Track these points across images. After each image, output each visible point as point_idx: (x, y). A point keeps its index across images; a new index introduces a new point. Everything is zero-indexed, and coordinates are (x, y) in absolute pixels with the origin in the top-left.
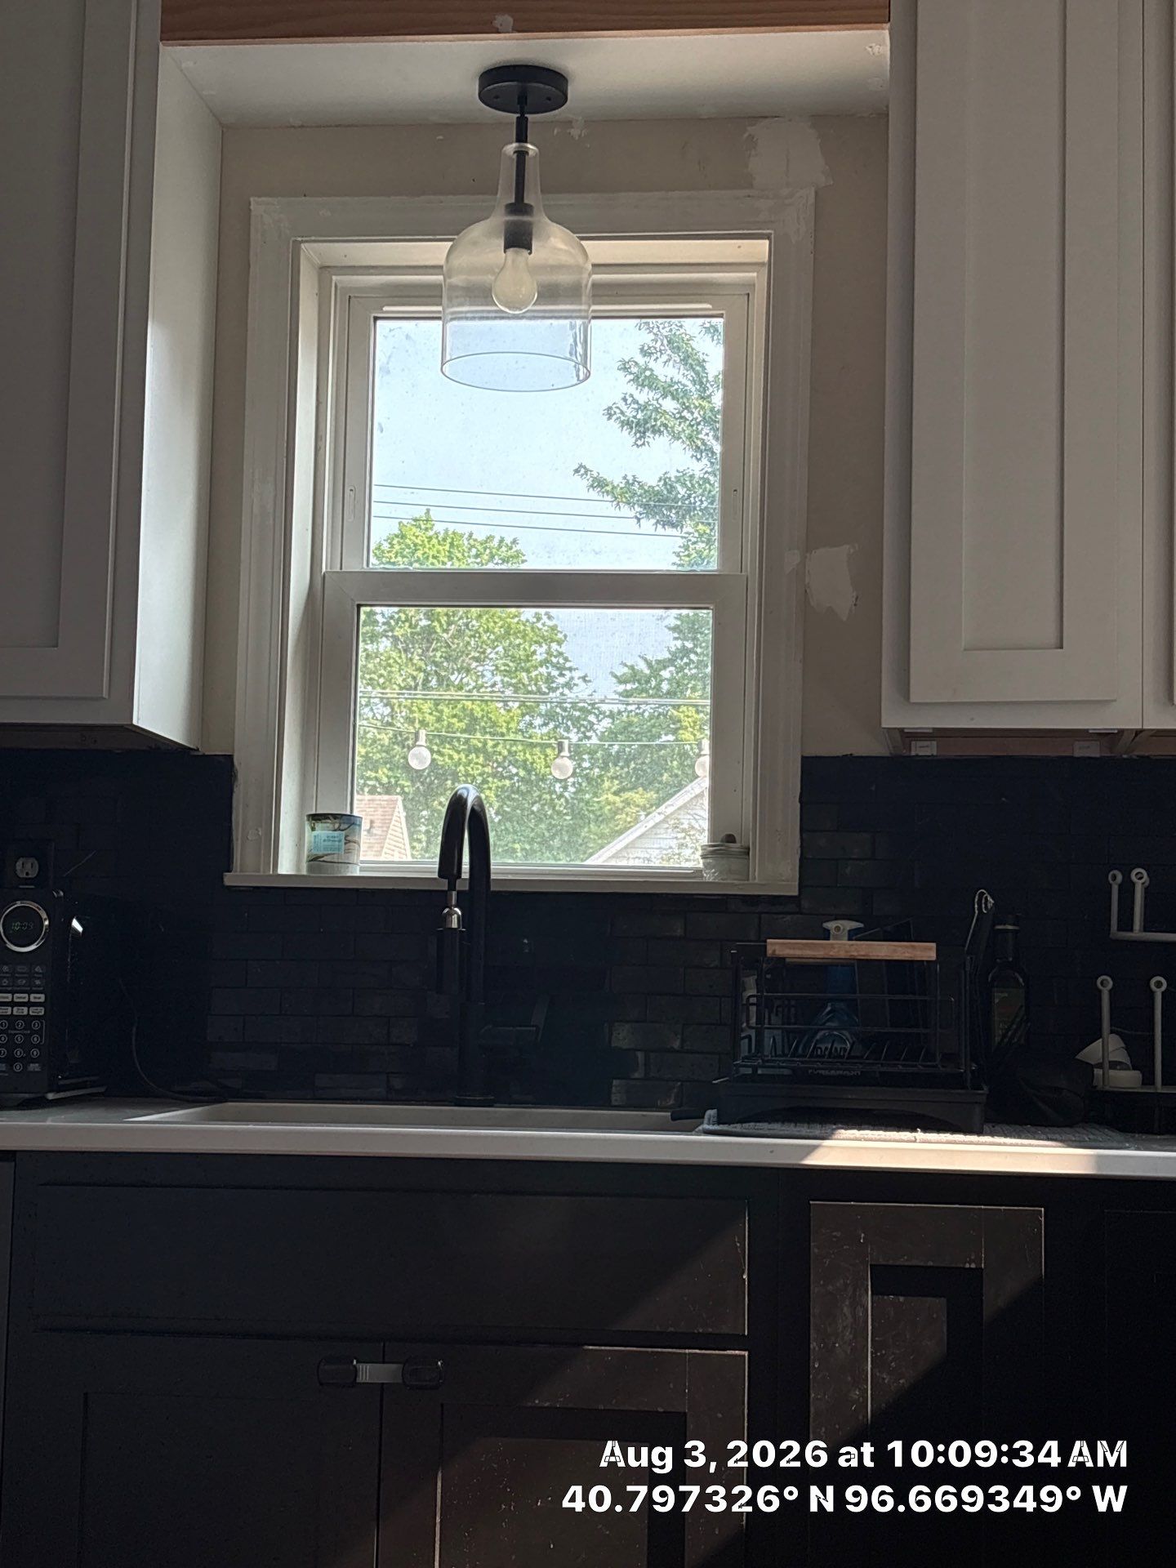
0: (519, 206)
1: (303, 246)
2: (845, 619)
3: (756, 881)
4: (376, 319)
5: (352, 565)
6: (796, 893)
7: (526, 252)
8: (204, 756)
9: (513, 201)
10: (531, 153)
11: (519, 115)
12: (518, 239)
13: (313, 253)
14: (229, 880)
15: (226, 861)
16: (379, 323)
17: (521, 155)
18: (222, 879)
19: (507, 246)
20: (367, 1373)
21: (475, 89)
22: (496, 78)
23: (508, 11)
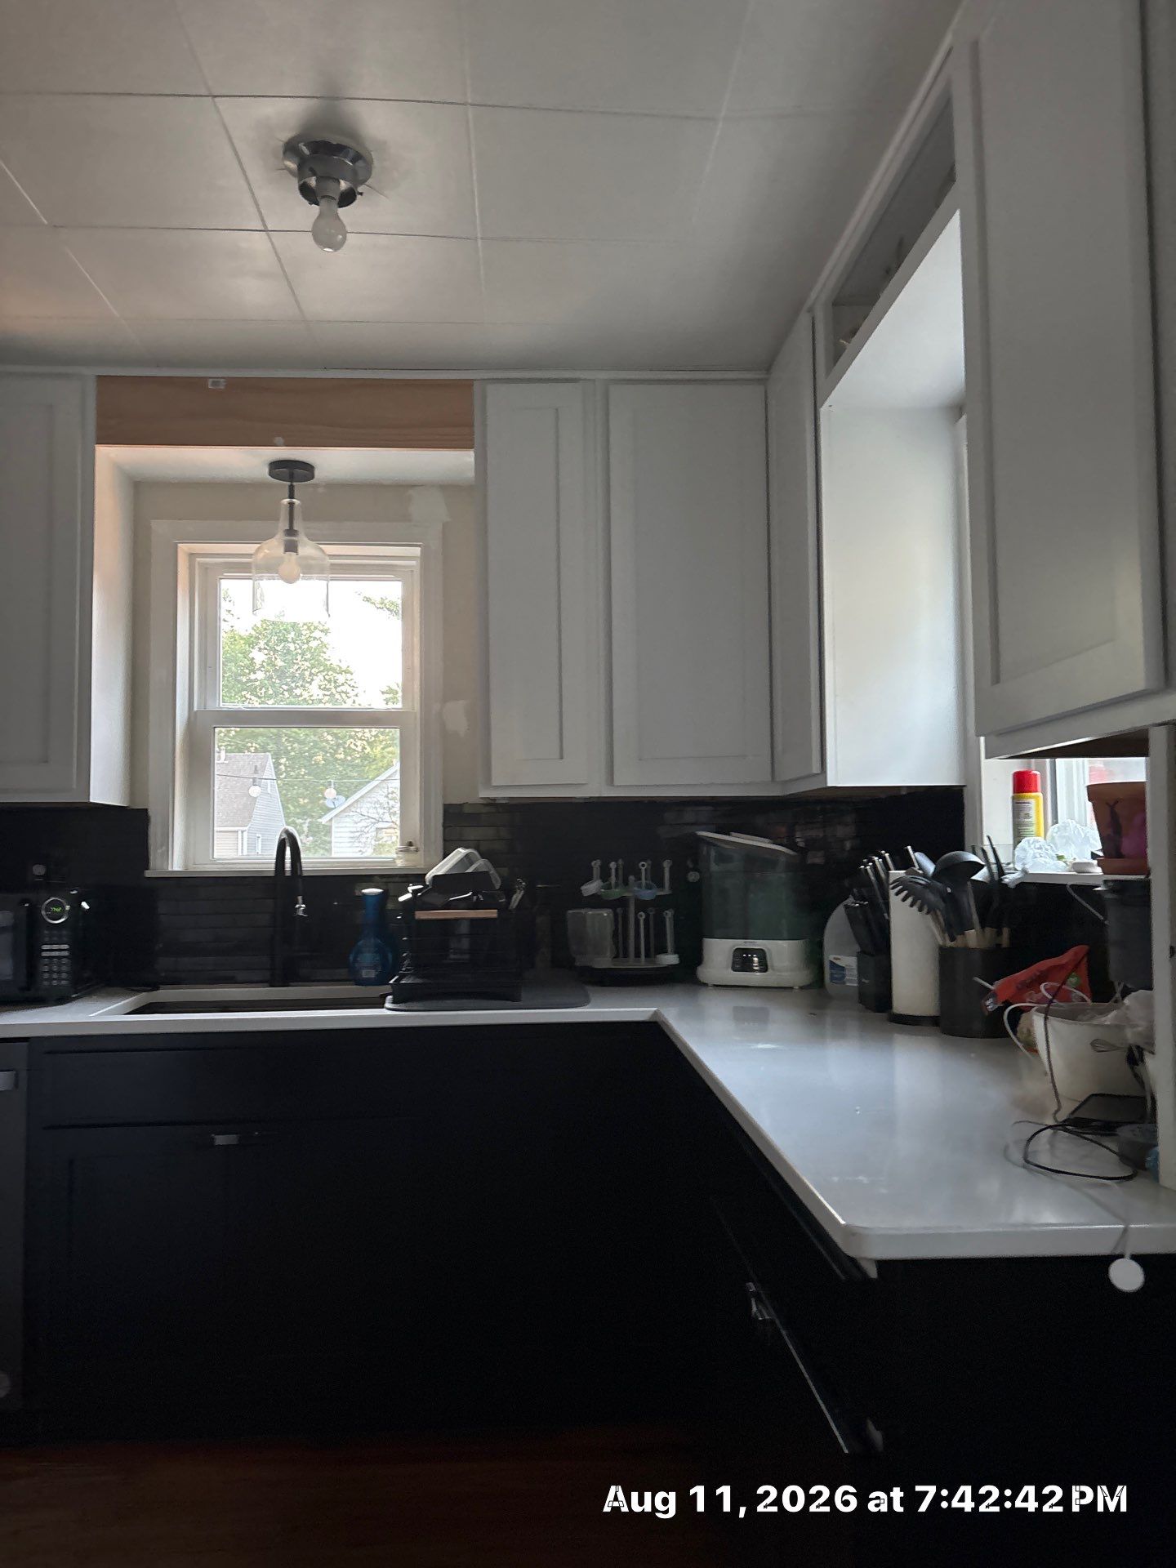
0: (291, 532)
1: (179, 545)
2: (463, 736)
3: (422, 866)
4: (220, 579)
5: (211, 707)
7: (295, 554)
8: (131, 810)
9: (287, 528)
10: (297, 504)
11: (289, 483)
12: (291, 547)
13: (184, 548)
14: (148, 874)
15: (146, 864)
16: (222, 580)
17: (291, 505)
18: (143, 873)
19: (286, 551)
20: (220, 1140)
21: (267, 470)
22: (277, 467)
23: (281, 435)
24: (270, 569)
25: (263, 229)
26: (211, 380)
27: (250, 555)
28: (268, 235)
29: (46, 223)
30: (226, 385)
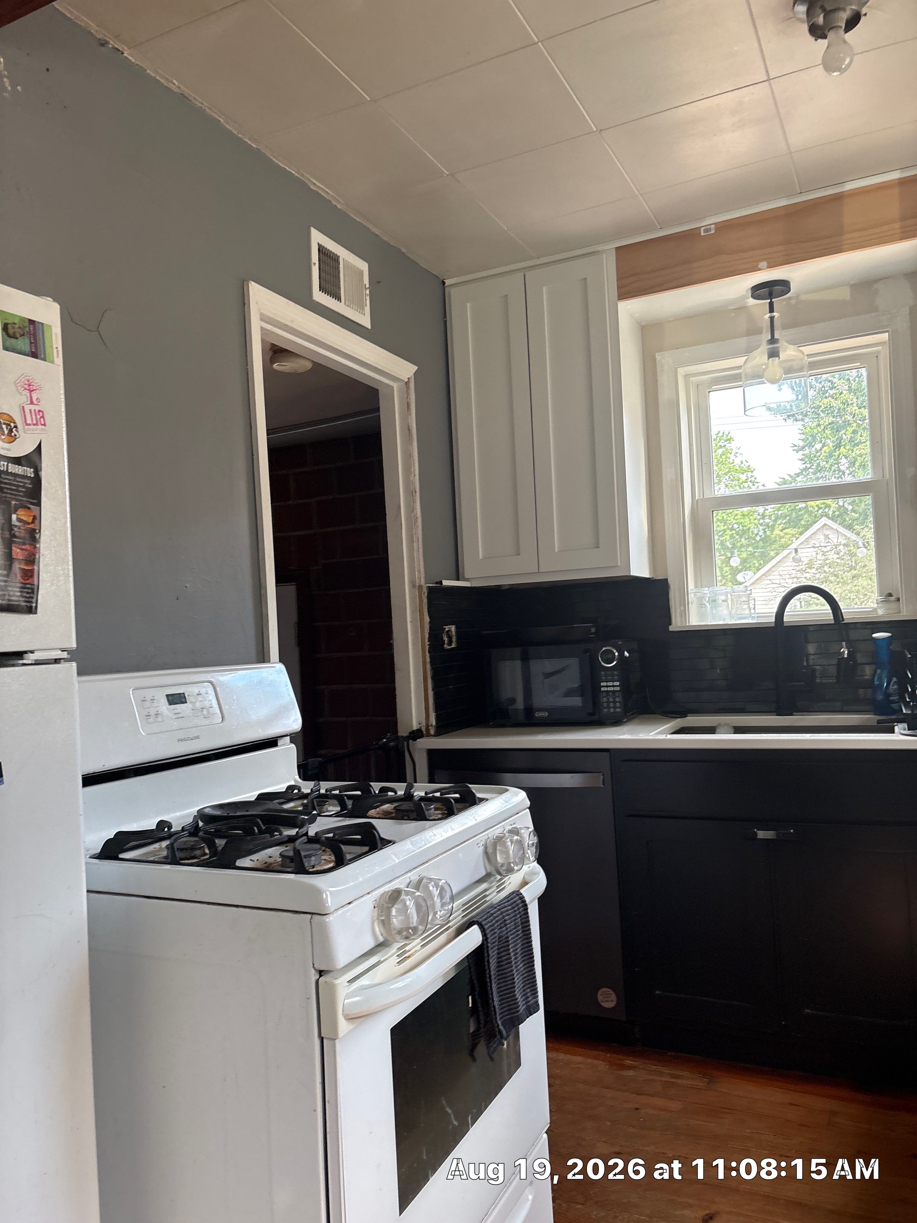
0: (773, 340)
1: (678, 369)
3: (905, 614)
4: (709, 392)
5: (708, 495)
7: (777, 358)
8: (655, 580)
9: (770, 338)
10: (776, 317)
11: (769, 300)
12: (773, 354)
13: (681, 371)
14: (671, 628)
15: (668, 620)
16: (710, 393)
17: (772, 318)
18: (668, 628)
19: (769, 358)
21: (749, 293)
22: (759, 287)
23: (762, 260)
24: (758, 376)
25: (766, 79)
26: (703, 229)
27: (740, 367)
28: (770, 84)
29: (595, 130)
30: (716, 229)
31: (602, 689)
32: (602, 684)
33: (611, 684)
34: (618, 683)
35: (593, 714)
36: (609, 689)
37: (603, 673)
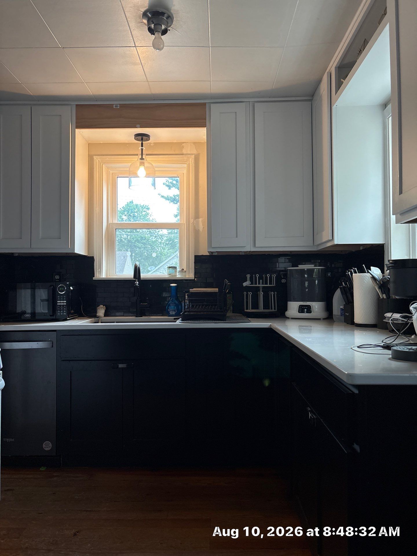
0: (142, 159)
1: (103, 165)
2: (201, 231)
3: (187, 277)
5: (116, 221)
6: (194, 279)
7: (143, 167)
8: (88, 256)
9: (141, 157)
10: (144, 149)
11: (141, 142)
13: (105, 166)
14: (94, 278)
15: (93, 275)
16: (118, 178)
17: (142, 149)
18: (93, 278)
19: (140, 166)
20: (120, 366)
21: (134, 137)
22: (137, 135)
23: (139, 124)
25: (134, 46)
26: (115, 105)
28: (136, 48)
29: (61, 47)
30: (120, 107)
31: (58, 304)
32: (58, 302)
33: (62, 302)
34: (66, 302)
35: (53, 315)
36: (61, 304)
37: (59, 297)
